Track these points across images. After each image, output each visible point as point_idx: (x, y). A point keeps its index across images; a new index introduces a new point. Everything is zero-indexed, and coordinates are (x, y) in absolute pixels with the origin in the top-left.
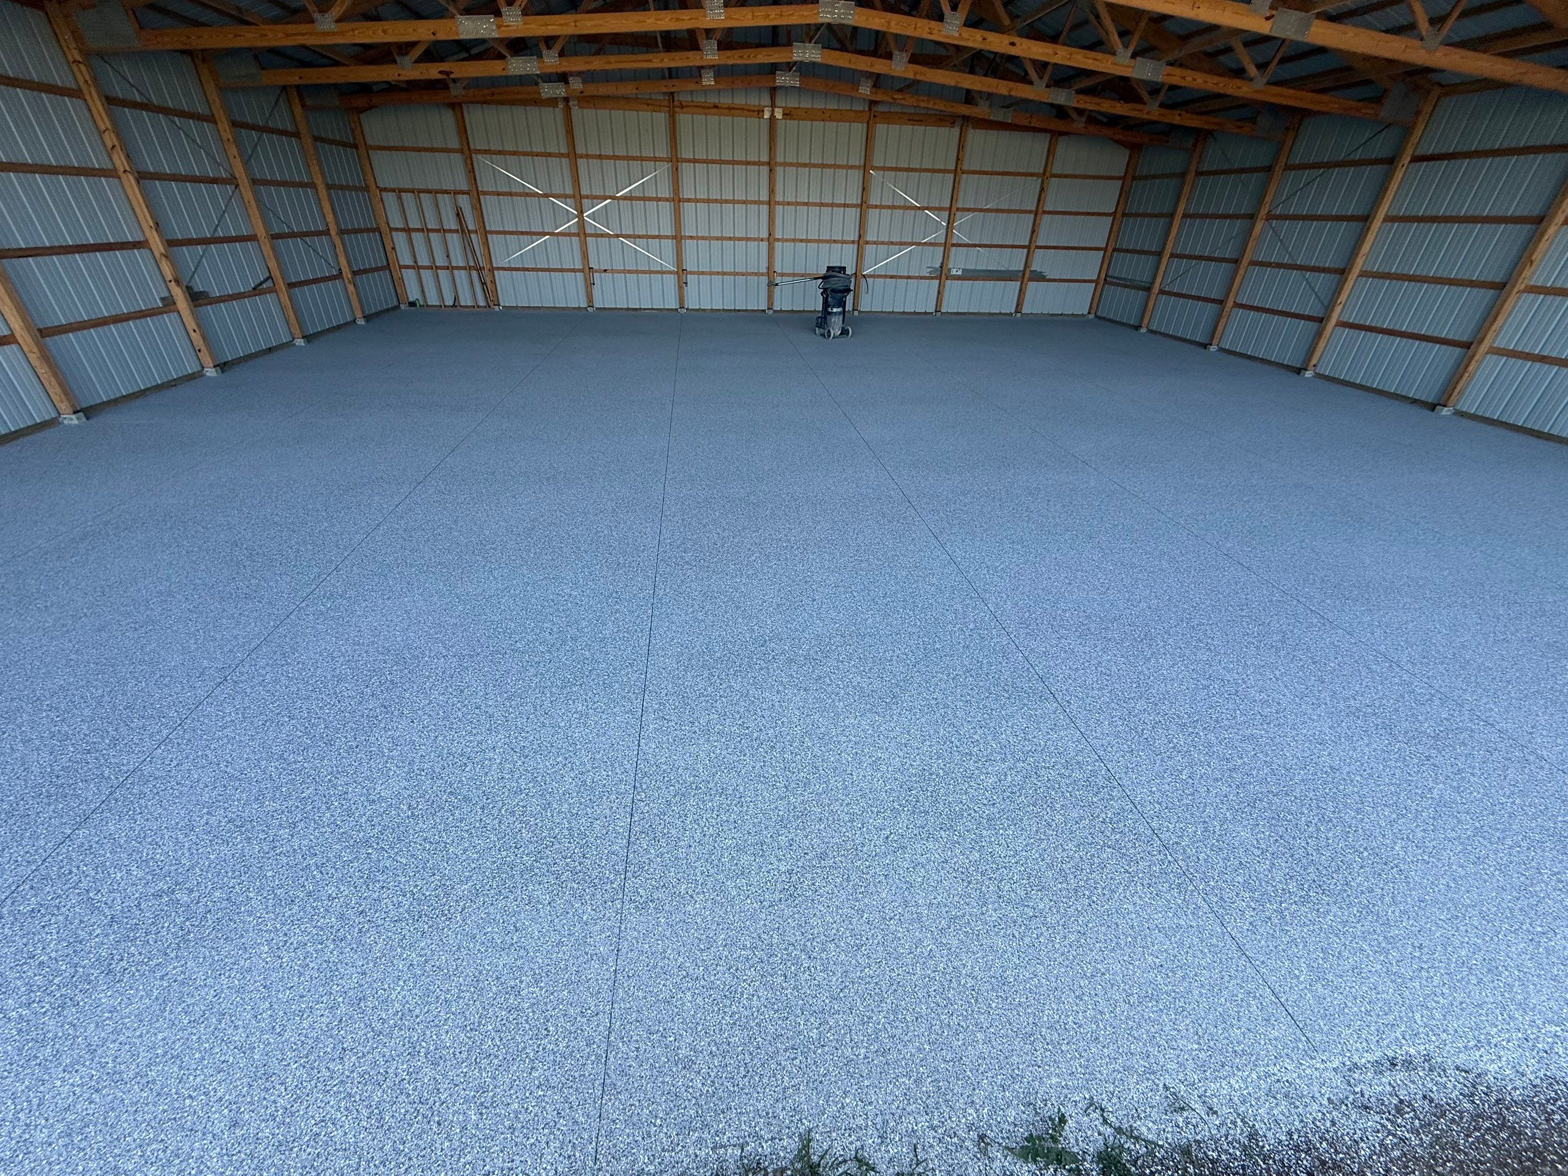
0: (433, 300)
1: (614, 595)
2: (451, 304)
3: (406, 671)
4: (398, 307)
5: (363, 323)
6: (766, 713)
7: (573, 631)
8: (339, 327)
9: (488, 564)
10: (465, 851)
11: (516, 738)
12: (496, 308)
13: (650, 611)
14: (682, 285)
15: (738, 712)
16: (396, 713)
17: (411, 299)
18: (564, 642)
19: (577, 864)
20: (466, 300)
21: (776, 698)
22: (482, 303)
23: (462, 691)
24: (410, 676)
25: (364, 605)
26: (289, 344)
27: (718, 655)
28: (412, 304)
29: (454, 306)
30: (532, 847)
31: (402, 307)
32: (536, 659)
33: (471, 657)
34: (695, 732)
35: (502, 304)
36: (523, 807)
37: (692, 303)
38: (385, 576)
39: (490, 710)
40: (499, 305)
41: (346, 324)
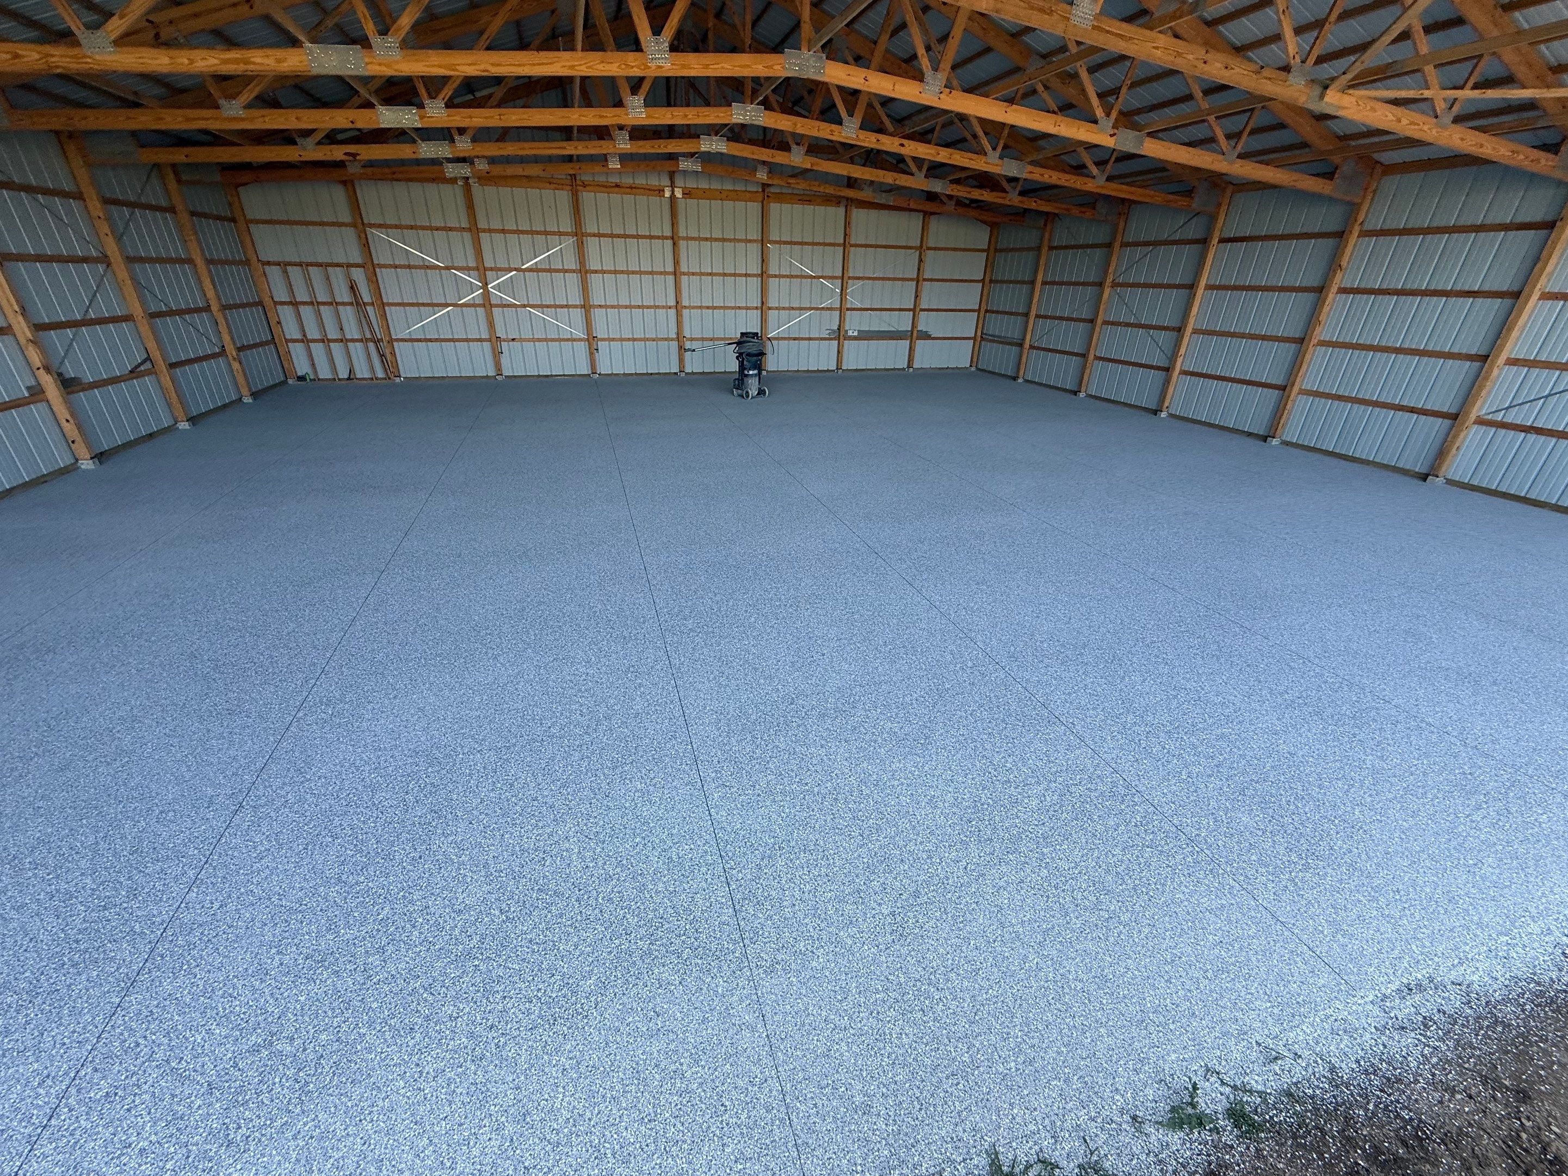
0: (324, 372)
1: (631, 669)
2: (346, 377)
3: (444, 772)
4: (284, 382)
5: (251, 401)
6: (819, 768)
7: (603, 709)
8: (225, 406)
9: (489, 651)
10: (576, 946)
11: (586, 825)
12: (397, 380)
13: (673, 682)
14: (592, 352)
15: (792, 771)
16: (450, 816)
17: (299, 374)
18: (598, 723)
19: (693, 940)
20: (362, 372)
21: (822, 752)
22: (380, 374)
23: (512, 785)
24: (449, 776)
25: (369, 707)
26: (170, 429)
27: (753, 717)
28: (302, 378)
29: (349, 379)
30: (643, 931)
31: (290, 381)
32: (577, 743)
33: (508, 748)
34: (759, 795)
35: (403, 375)
36: (619, 892)
37: (604, 368)
38: (382, 674)
39: (550, 801)
40: (400, 376)
41: (232, 403)
